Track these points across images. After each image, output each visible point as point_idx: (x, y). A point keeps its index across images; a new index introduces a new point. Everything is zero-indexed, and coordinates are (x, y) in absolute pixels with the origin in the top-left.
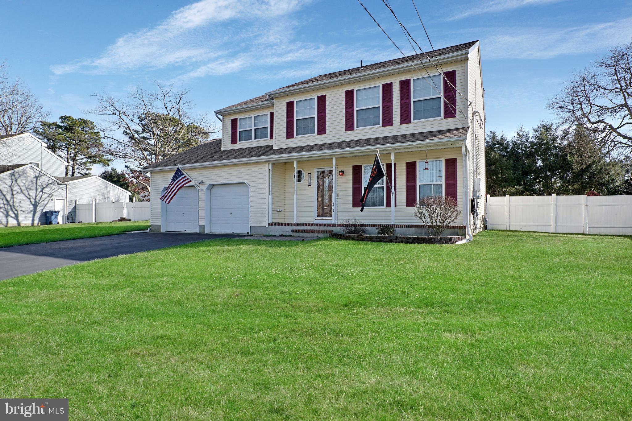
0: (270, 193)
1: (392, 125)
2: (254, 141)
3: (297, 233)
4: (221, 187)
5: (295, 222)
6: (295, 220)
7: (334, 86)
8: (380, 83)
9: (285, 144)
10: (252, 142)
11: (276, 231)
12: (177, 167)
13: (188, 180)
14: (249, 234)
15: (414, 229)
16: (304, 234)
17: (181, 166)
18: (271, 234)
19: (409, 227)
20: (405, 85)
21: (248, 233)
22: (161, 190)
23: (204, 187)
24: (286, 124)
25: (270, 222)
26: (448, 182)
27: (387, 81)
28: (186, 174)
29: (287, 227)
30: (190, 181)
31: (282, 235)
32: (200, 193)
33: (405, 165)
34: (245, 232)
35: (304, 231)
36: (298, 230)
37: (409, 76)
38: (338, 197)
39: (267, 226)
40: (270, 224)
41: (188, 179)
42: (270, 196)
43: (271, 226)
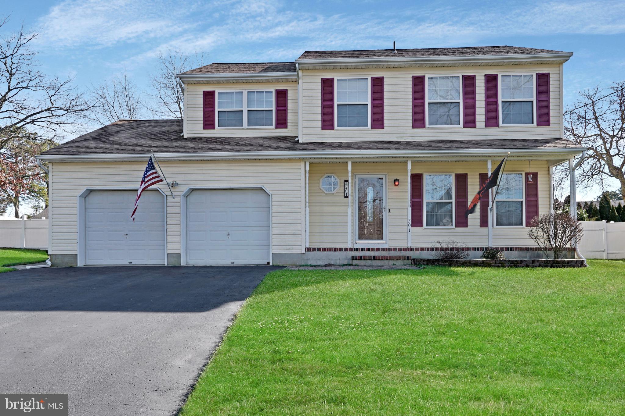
0: (307, 204)
1: (475, 126)
2: (247, 129)
3: (362, 261)
4: (208, 193)
5: (350, 246)
6: (350, 242)
7: (399, 68)
8: (460, 73)
9: (319, 136)
10: (243, 129)
11: (320, 259)
12: (149, 155)
13: (157, 179)
14: (271, 264)
15: (517, 252)
16: (373, 261)
17: (157, 155)
18: (309, 263)
19: (511, 250)
20: (492, 81)
21: (268, 263)
22: (80, 194)
23: (180, 192)
24: (320, 108)
25: (307, 246)
26: (529, 199)
27: (469, 72)
28: (158, 169)
29: (337, 253)
30: (161, 181)
31: (330, 265)
32: (168, 201)
33: (478, 177)
34: (263, 262)
35: (374, 258)
36: (364, 257)
37: (498, 71)
38: (391, 214)
39: (304, 252)
40: (307, 249)
41: (158, 177)
42: (307, 209)
43: (309, 253)
